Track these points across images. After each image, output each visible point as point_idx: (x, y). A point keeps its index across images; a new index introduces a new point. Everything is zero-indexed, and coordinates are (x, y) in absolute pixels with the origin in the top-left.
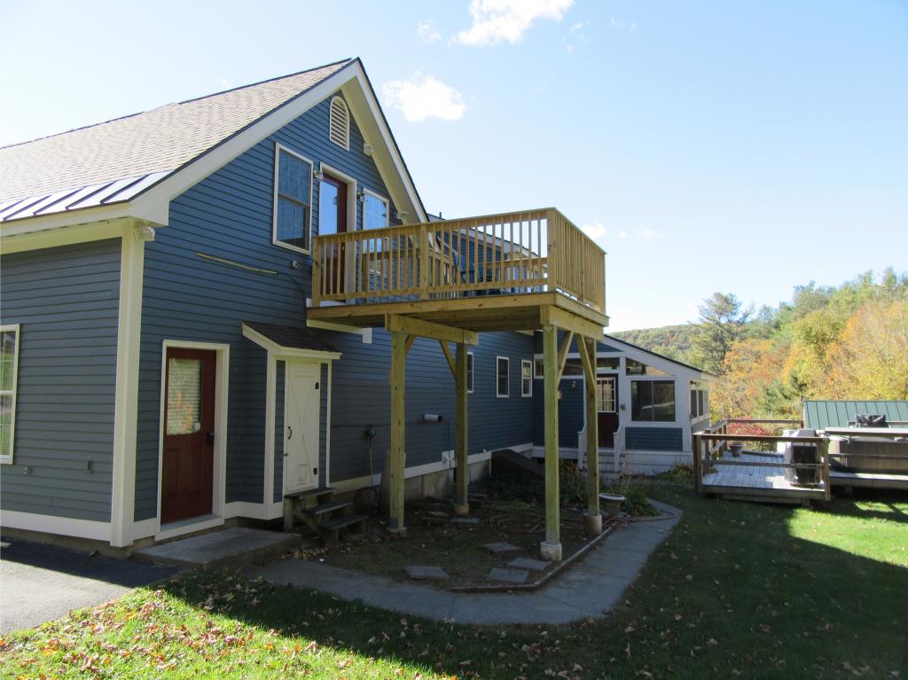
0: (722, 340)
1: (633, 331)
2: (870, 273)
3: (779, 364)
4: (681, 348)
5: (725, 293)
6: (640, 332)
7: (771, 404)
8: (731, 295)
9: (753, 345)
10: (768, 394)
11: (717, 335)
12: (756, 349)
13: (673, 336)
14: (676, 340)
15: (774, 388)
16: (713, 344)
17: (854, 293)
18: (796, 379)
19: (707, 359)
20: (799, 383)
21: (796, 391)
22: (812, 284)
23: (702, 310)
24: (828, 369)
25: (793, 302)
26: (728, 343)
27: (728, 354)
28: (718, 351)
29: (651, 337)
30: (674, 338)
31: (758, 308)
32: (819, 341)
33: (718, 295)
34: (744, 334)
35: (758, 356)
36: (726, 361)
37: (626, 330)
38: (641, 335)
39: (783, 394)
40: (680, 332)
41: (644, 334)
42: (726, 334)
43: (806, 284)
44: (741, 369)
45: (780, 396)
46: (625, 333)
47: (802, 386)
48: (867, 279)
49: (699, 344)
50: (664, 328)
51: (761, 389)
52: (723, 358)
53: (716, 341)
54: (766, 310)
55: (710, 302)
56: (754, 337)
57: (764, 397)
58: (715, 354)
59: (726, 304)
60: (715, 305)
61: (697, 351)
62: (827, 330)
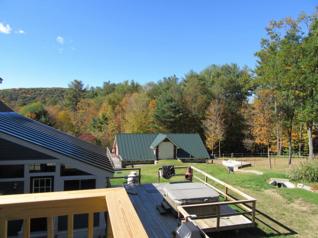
0: (76, 98)
1: (40, 88)
2: (127, 81)
3: (98, 110)
4: (58, 96)
5: (78, 80)
6: (42, 88)
7: (95, 125)
8: (80, 81)
9: (88, 100)
10: (94, 121)
11: (74, 95)
12: (88, 102)
13: (55, 91)
14: (57, 93)
15: (96, 118)
16: (73, 99)
17: (123, 87)
18: (104, 116)
19: (71, 104)
20: (105, 117)
21: (104, 121)
22: (109, 82)
23: (69, 85)
24: (116, 114)
25: (103, 87)
26: (79, 99)
27: (78, 103)
28: (74, 101)
29: (47, 91)
30: (56, 92)
31: (90, 87)
32: (113, 104)
33: (76, 81)
34: (85, 96)
35: (89, 105)
36: (77, 106)
37: (37, 87)
38: (43, 90)
39: (99, 121)
40: (58, 90)
41: (44, 90)
42: (78, 95)
43: (107, 81)
44: (83, 109)
45: (98, 122)
46: (36, 88)
47: (106, 119)
48: (126, 82)
49: (68, 98)
50: (52, 88)
51: (92, 119)
52: (76, 104)
53: (74, 98)
54: (92, 88)
55: (73, 83)
56: (88, 97)
57: (93, 122)
58: (73, 102)
59: (78, 84)
60: (74, 85)
61: (67, 101)
62: (116, 100)
